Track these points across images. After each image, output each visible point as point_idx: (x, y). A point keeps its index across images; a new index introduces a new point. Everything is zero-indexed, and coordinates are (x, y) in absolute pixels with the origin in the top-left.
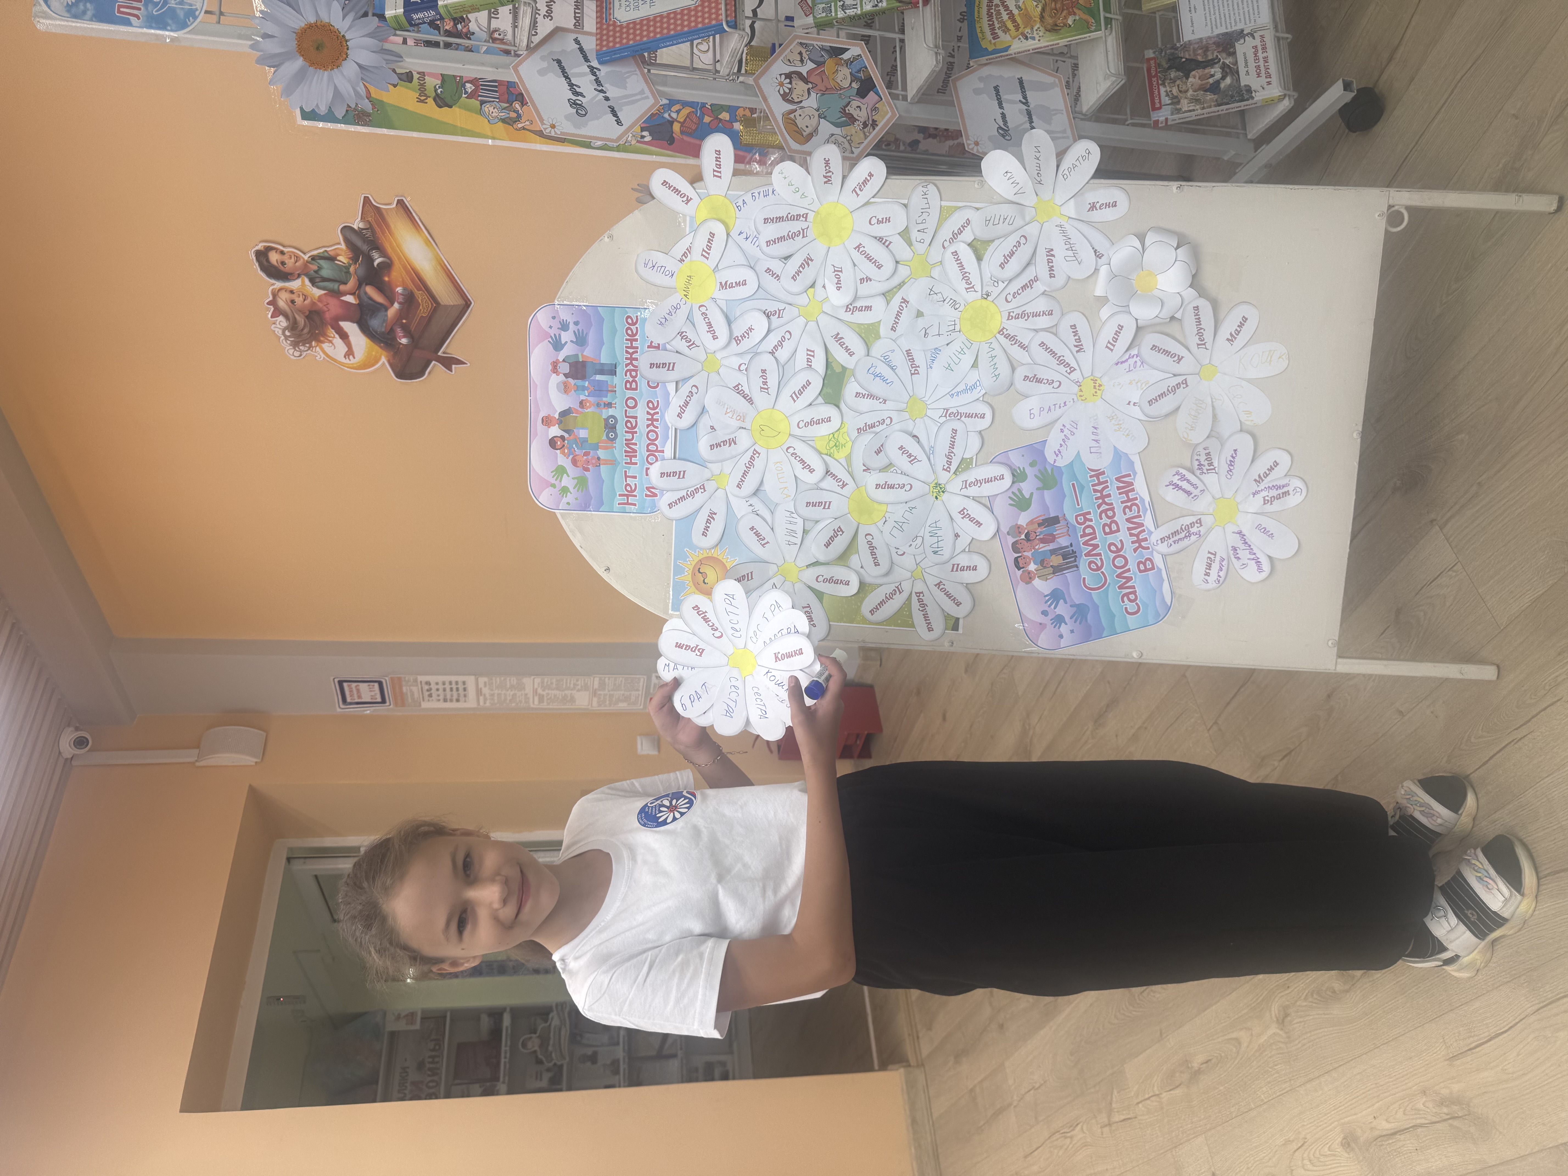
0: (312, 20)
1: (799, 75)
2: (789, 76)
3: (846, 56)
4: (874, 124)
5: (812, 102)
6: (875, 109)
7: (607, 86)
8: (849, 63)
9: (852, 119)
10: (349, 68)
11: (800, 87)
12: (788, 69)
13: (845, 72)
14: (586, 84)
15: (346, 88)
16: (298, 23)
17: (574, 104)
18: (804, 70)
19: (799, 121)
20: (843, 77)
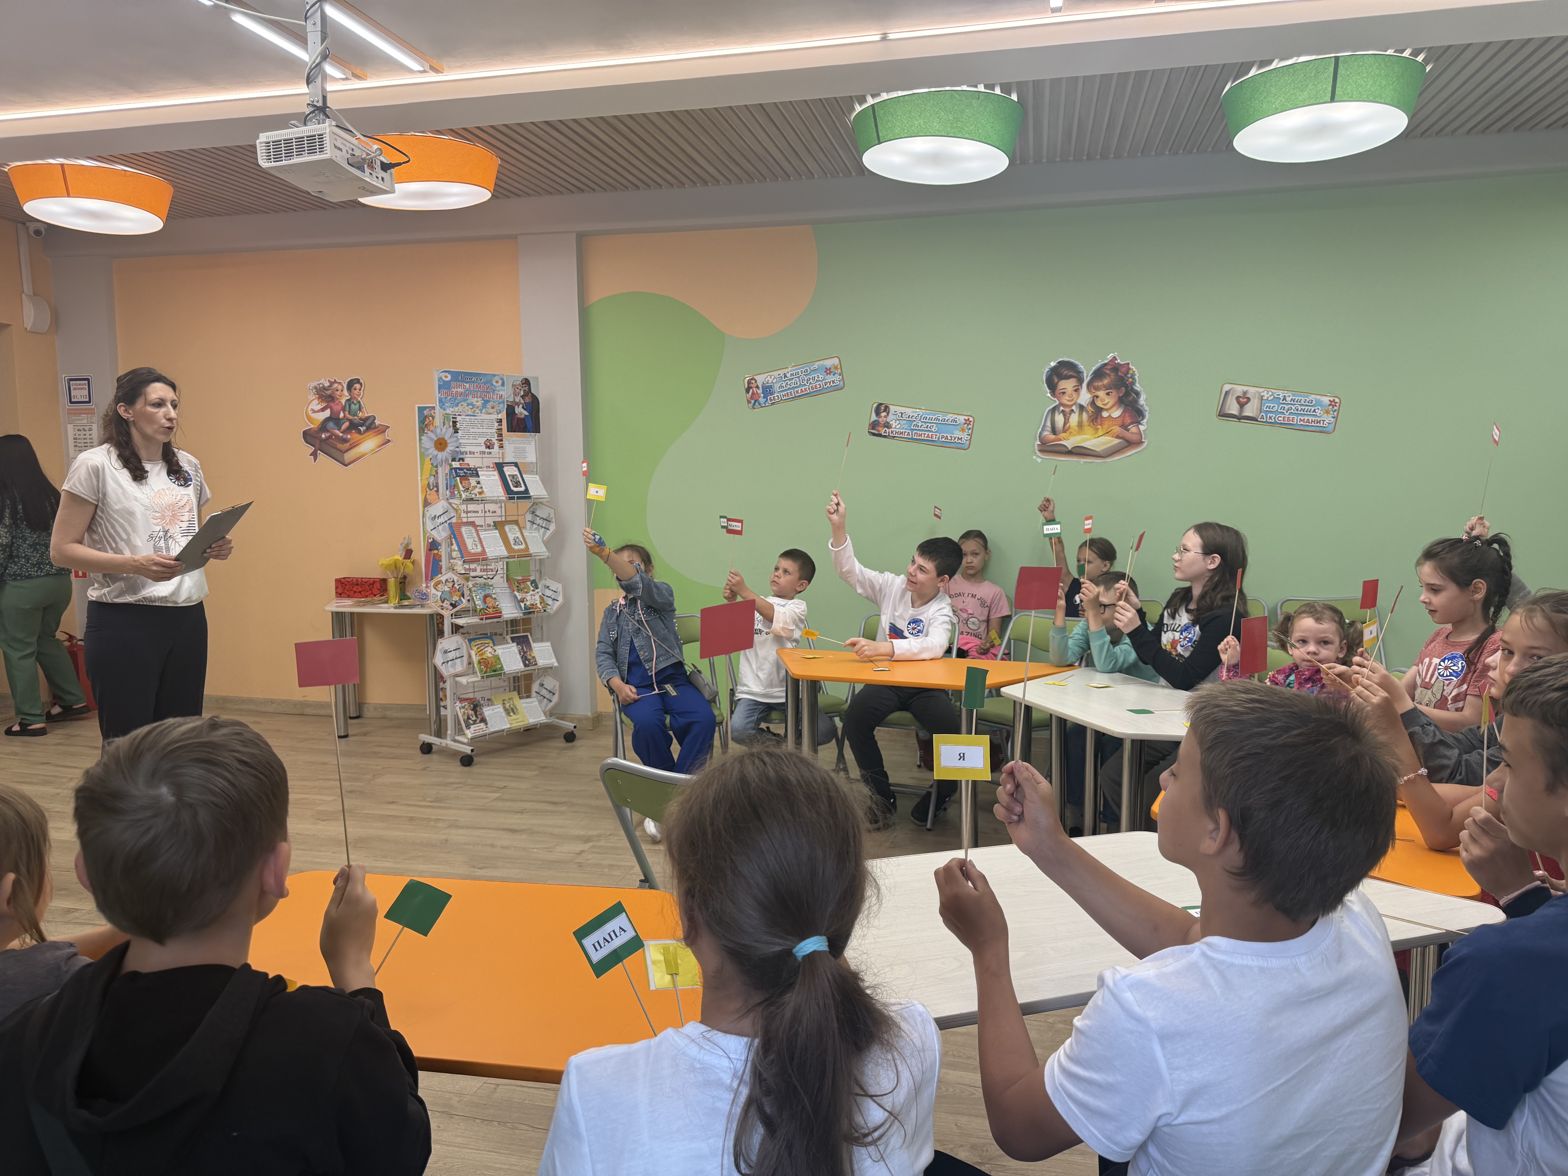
0: (448, 442)
4: (442, 609)
5: (447, 589)
7: (442, 526)
8: (460, 599)
10: (436, 452)
12: (455, 580)
14: (442, 520)
15: (430, 451)
16: (446, 438)
17: (435, 516)
18: (456, 586)
19: (439, 586)
20: (456, 598)
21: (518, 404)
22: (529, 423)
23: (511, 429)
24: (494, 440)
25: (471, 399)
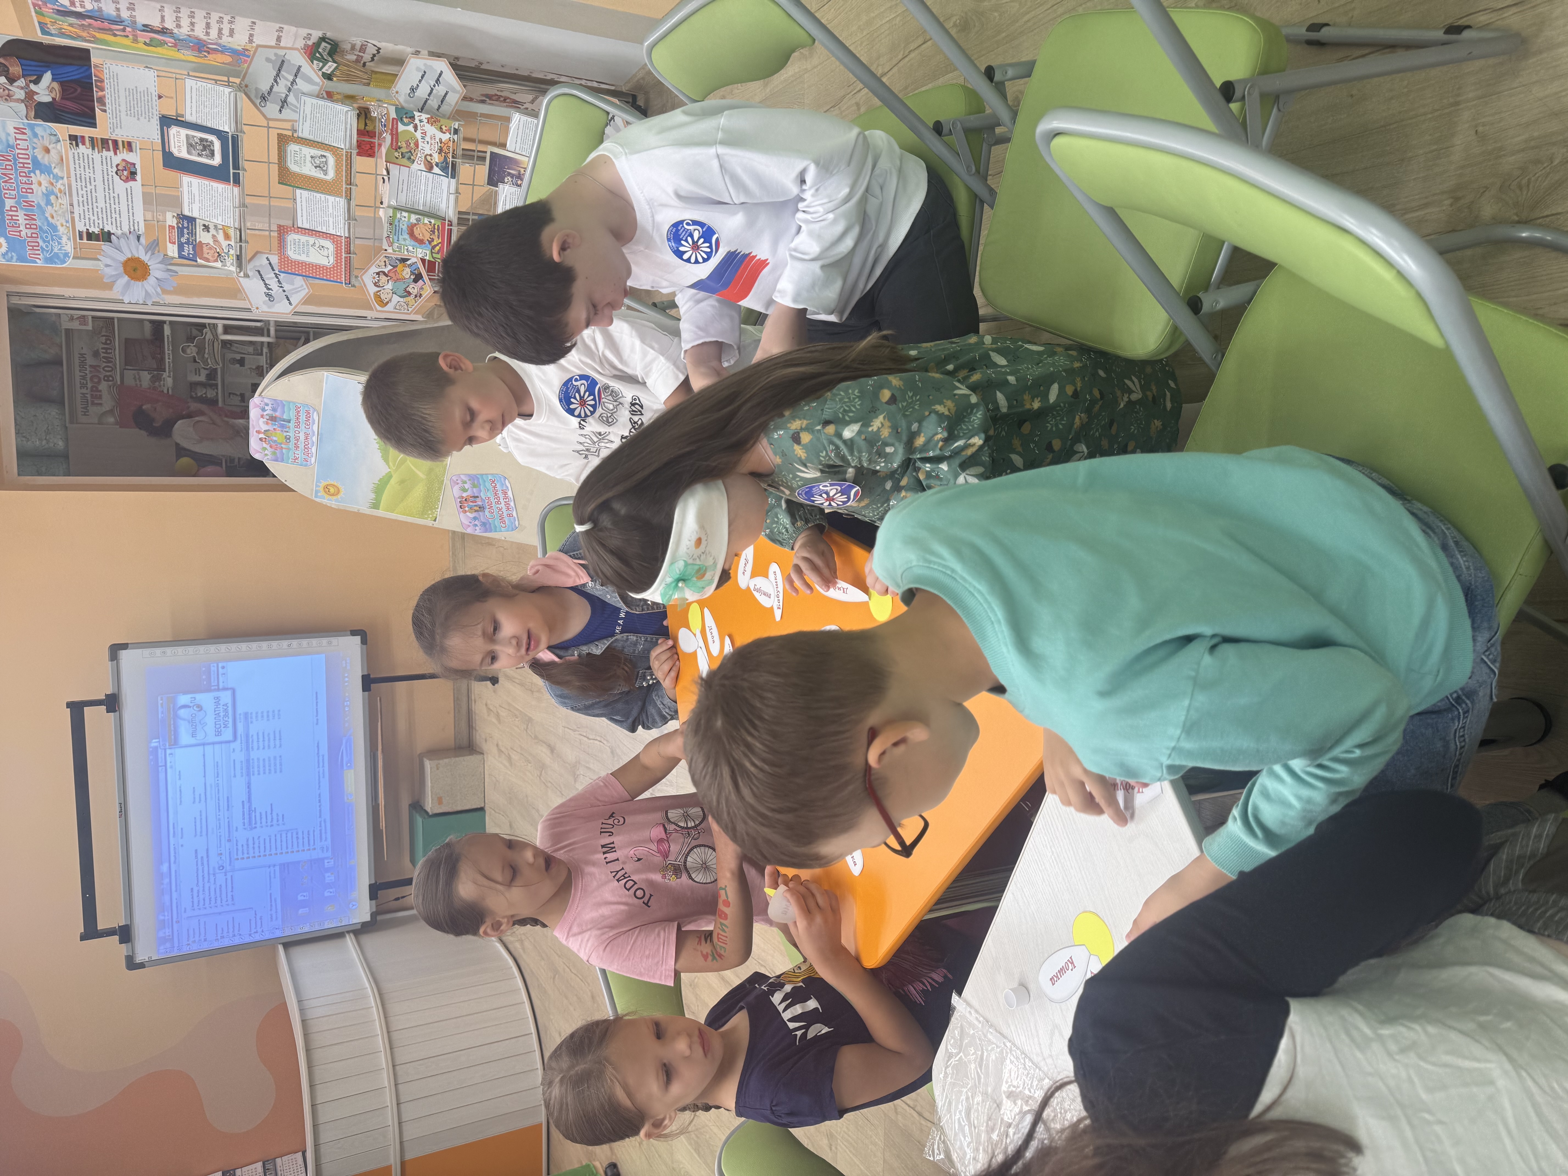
0: (130, 256)
1: (384, 273)
2: (378, 274)
3: (408, 262)
4: (421, 296)
5: (390, 286)
6: (422, 288)
7: (284, 284)
8: (410, 266)
9: (409, 294)
10: (151, 280)
11: (383, 278)
12: (378, 270)
13: (408, 270)
14: (273, 283)
15: (150, 290)
16: (123, 258)
17: (267, 295)
18: (386, 270)
19: (383, 297)
20: (407, 273)
21: (30, 95)
22: (73, 72)
23: (90, 120)
24: (117, 159)
25: (37, 197)
